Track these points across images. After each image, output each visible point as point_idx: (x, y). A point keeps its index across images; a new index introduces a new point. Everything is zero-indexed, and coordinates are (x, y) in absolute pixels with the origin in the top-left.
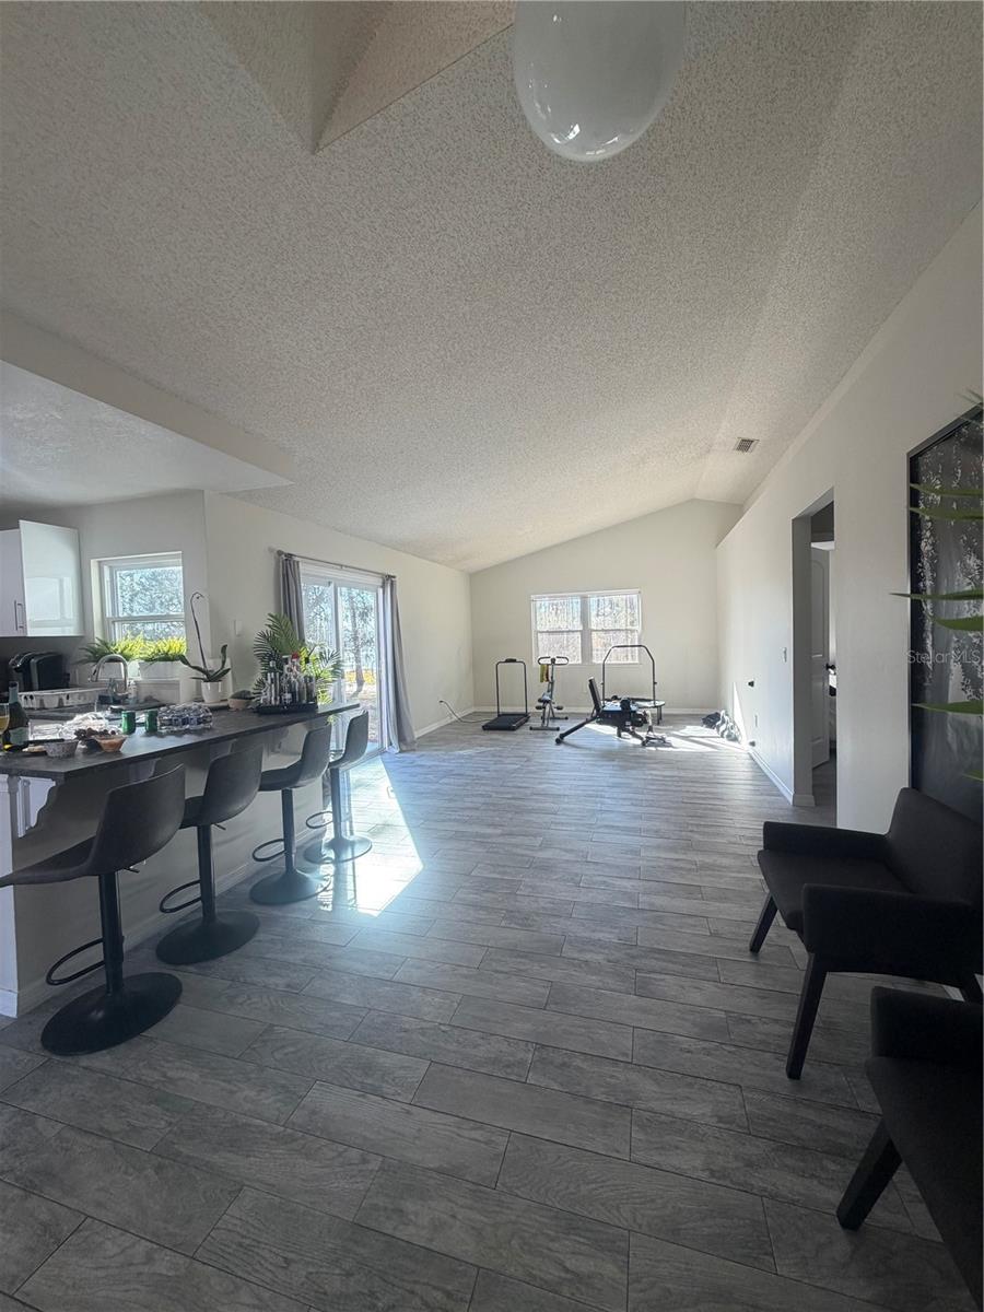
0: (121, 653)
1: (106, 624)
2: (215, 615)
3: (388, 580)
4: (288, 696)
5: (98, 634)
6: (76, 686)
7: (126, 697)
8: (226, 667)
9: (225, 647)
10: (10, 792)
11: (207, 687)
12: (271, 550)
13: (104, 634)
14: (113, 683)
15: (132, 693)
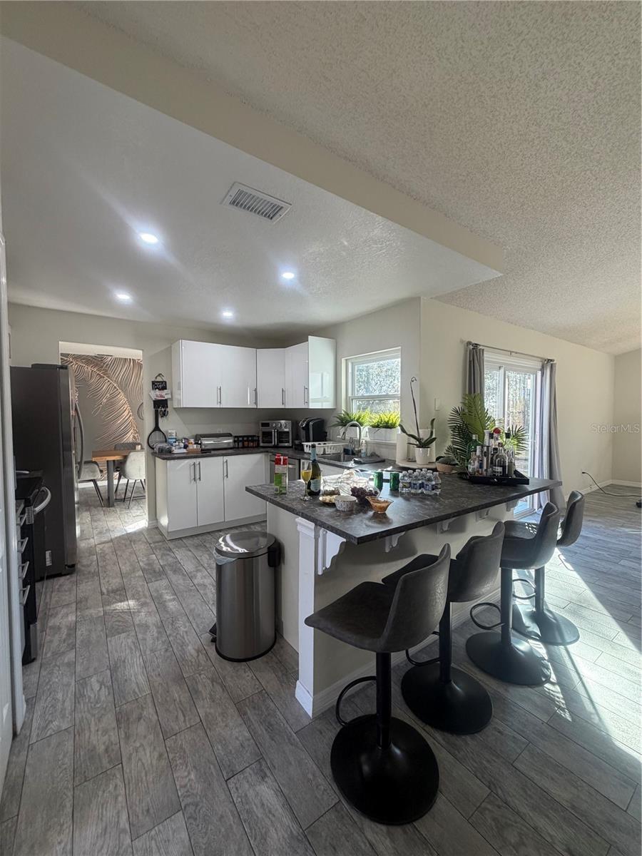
0: (357, 421)
1: (349, 401)
2: (423, 394)
3: (548, 364)
4: (500, 469)
5: (343, 408)
6: (330, 440)
7: (360, 451)
8: (434, 436)
9: (434, 420)
10: (315, 538)
11: (419, 452)
12: (462, 342)
13: (346, 408)
14: (352, 441)
15: (363, 448)
